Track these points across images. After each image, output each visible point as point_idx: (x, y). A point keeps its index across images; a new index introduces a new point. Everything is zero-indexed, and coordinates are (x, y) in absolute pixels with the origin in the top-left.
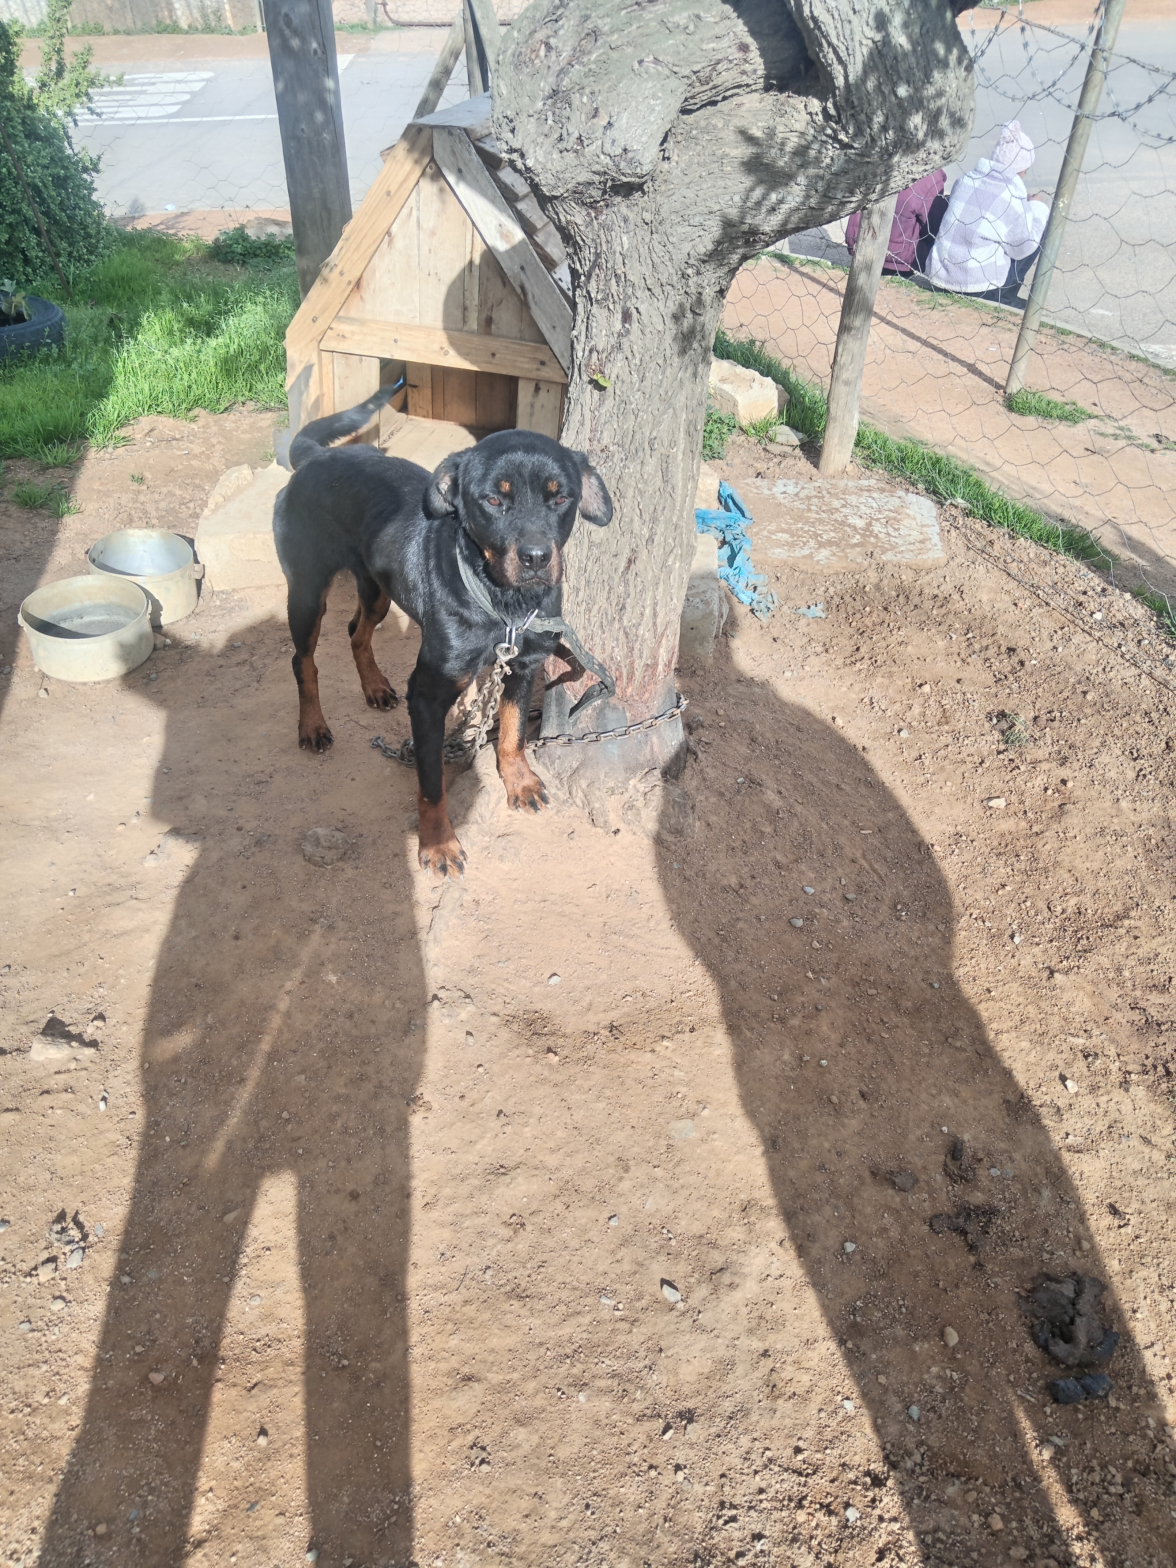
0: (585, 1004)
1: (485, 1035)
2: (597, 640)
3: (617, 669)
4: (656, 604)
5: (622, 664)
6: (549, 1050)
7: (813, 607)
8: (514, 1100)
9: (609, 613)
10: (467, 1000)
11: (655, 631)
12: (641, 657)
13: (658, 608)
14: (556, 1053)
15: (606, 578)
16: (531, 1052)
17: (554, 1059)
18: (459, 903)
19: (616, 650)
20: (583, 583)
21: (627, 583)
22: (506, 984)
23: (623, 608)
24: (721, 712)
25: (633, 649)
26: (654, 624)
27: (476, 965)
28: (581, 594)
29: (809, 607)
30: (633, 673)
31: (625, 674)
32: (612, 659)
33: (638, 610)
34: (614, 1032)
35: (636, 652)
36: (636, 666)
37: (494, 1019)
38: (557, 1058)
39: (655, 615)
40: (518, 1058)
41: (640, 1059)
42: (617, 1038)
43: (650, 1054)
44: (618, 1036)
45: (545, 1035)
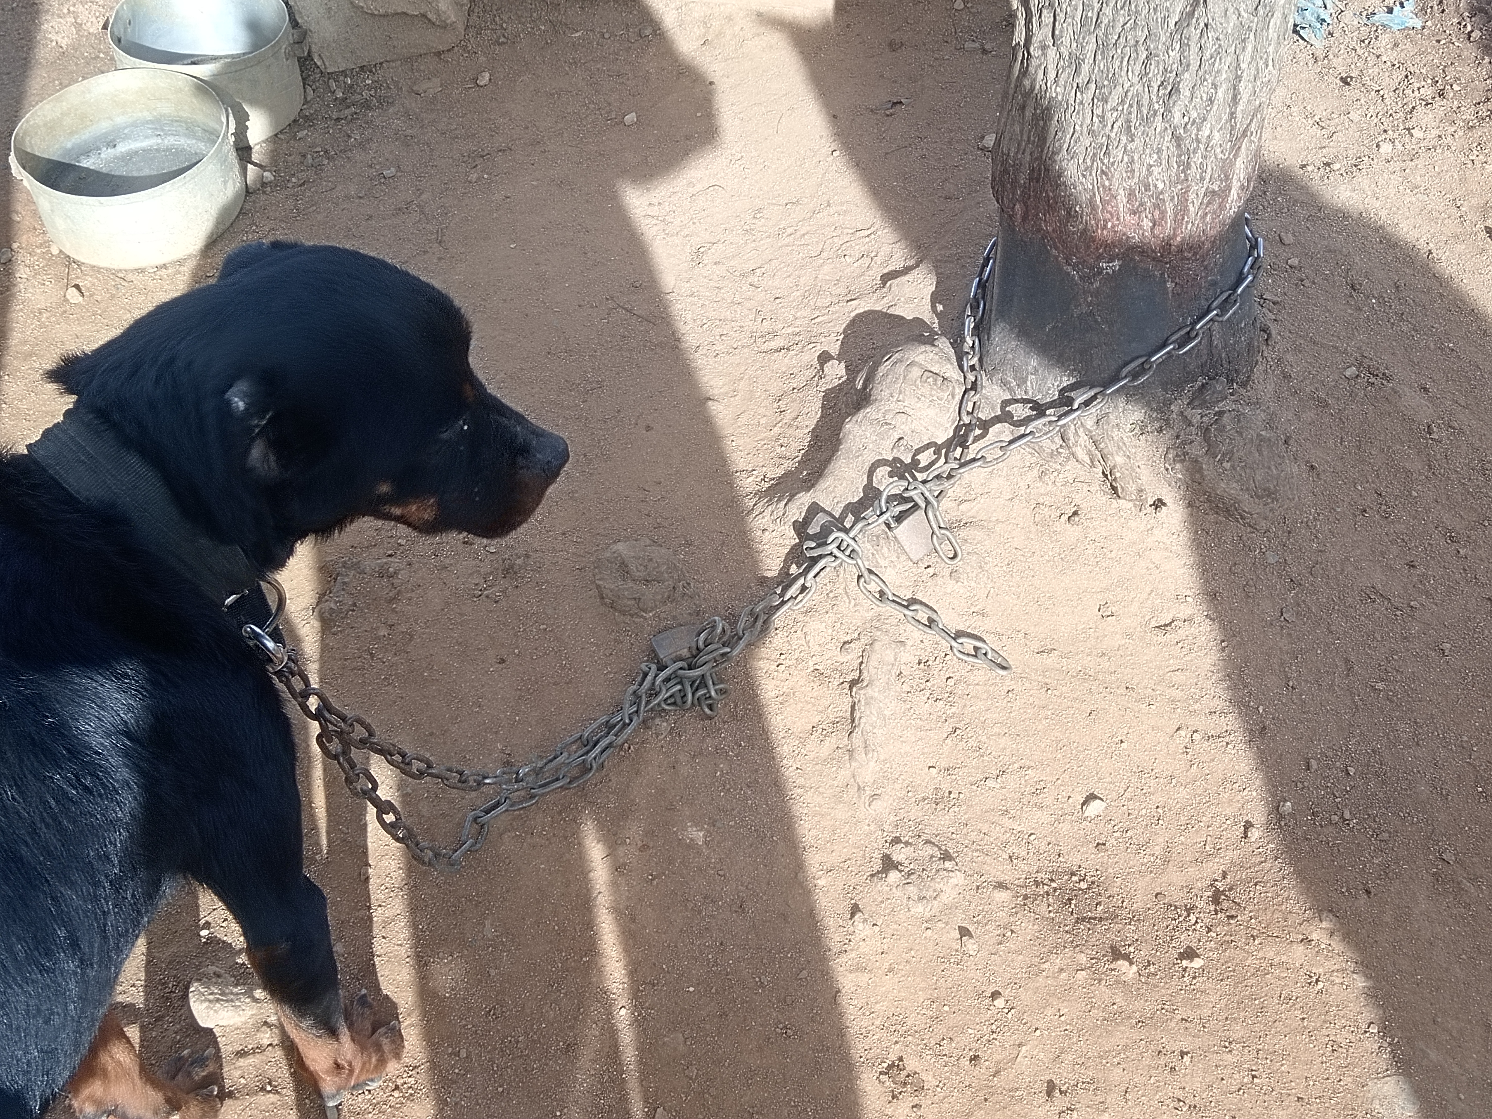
0: (1158, 850)
1: (994, 931)
2: (1117, 154)
3: (1156, 206)
4: (1238, 78)
5: (1166, 197)
6: (1116, 954)
7: (1397, 9)
8: (1069, 1058)
9: (1145, 102)
10: (948, 864)
11: (1233, 128)
12: (1202, 179)
13: (1242, 86)
14: (1126, 957)
15: (1141, 35)
16: (1083, 959)
17: (1127, 971)
18: (895, 671)
19: (1156, 170)
20: (1092, 46)
21: (1184, 46)
22: (1006, 822)
23: (1175, 90)
25: (1188, 166)
26: (1232, 115)
27: (945, 787)
28: (1085, 68)
29: (1390, 11)
30: (1185, 210)
31: (1170, 213)
32: (1147, 188)
33: (1203, 92)
34: (1225, 905)
35: (1193, 171)
36: (1192, 196)
37: (1002, 896)
38: (1134, 968)
39: (1235, 100)
40: (1064, 975)
41: (1284, 958)
42: (1232, 917)
43: (1301, 948)
44: (1233, 913)
45: (1101, 919)
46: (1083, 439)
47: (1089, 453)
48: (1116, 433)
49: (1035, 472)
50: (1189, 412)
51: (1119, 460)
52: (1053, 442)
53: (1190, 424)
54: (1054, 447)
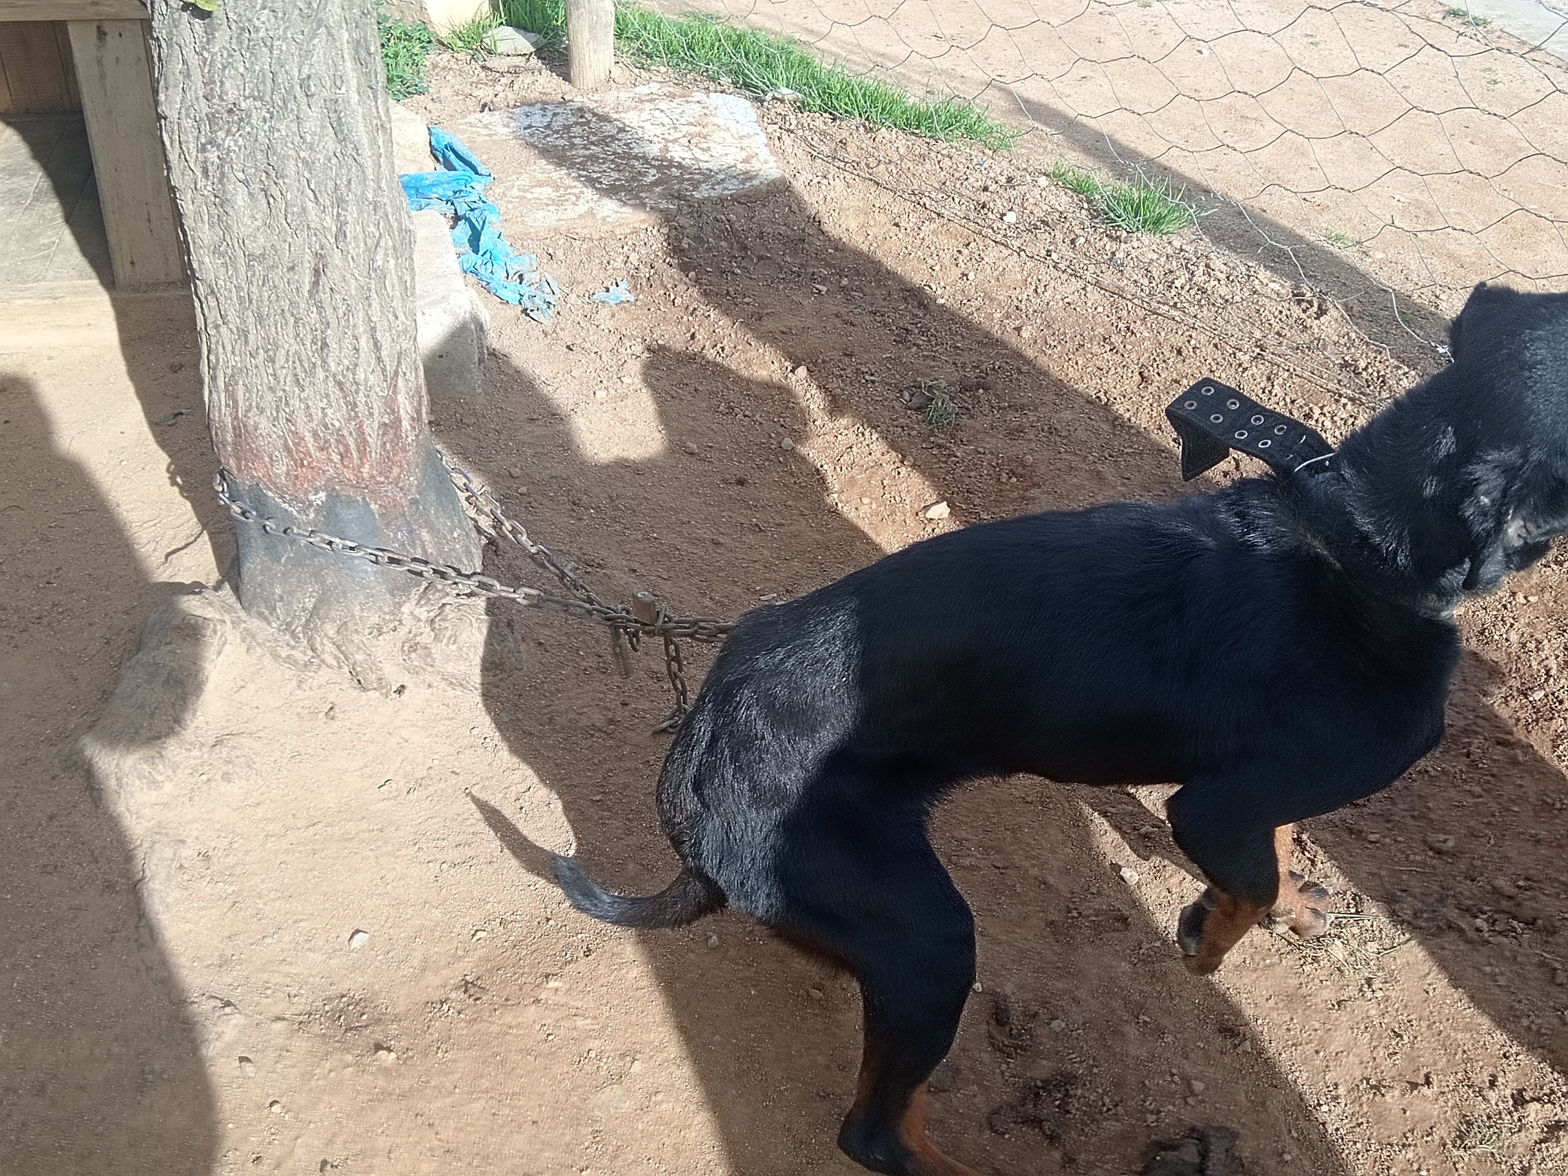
0: (416, 963)
1: (272, 1055)
2: (296, 403)
3: (338, 441)
4: (373, 329)
5: (345, 433)
6: (378, 1047)
7: (611, 289)
8: (340, 1139)
9: (304, 358)
10: (228, 1010)
11: (384, 370)
12: (371, 414)
13: (378, 335)
14: (389, 1050)
15: (286, 306)
16: (349, 1058)
17: (388, 1058)
18: (176, 864)
19: (329, 412)
20: (251, 320)
21: (320, 308)
22: (285, 968)
23: (325, 345)
24: (516, 472)
25: (355, 405)
26: (379, 359)
27: (229, 952)
28: (251, 338)
29: (608, 290)
30: (365, 442)
31: (352, 446)
32: (326, 426)
33: (348, 342)
34: (472, 991)
35: (361, 408)
36: (367, 430)
37: (279, 1026)
38: (393, 1055)
39: (377, 346)
40: (333, 1074)
41: (520, 1019)
42: (478, 999)
43: (533, 1007)
44: (478, 995)
45: (366, 1027)
46: (329, 646)
47: (336, 658)
48: (356, 638)
49: (294, 682)
50: (417, 611)
51: (359, 657)
52: (305, 654)
53: (419, 620)
54: (306, 659)
